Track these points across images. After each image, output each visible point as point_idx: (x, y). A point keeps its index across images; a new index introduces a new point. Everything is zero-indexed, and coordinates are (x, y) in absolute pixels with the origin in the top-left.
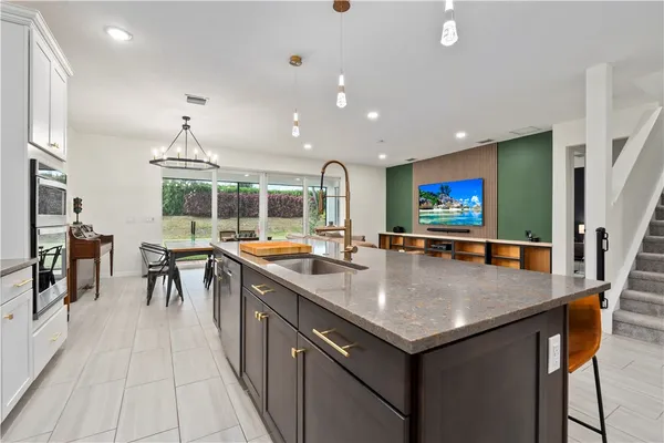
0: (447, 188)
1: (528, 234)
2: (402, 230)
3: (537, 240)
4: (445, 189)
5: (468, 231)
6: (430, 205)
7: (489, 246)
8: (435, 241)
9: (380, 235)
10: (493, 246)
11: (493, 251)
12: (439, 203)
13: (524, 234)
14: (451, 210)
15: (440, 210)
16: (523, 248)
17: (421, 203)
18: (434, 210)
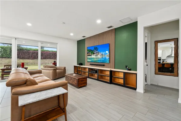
0: (97, 48)
1: (126, 67)
2: (81, 64)
3: (130, 70)
4: (96, 48)
5: (104, 65)
6: (91, 54)
7: (111, 71)
8: (92, 69)
9: (74, 66)
10: (113, 72)
11: (113, 74)
12: (94, 54)
13: (125, 67)
14: (98, 56)
15: (94, 56)
16: (125, 73)
17: (88, 53)
18: (92, 56)
